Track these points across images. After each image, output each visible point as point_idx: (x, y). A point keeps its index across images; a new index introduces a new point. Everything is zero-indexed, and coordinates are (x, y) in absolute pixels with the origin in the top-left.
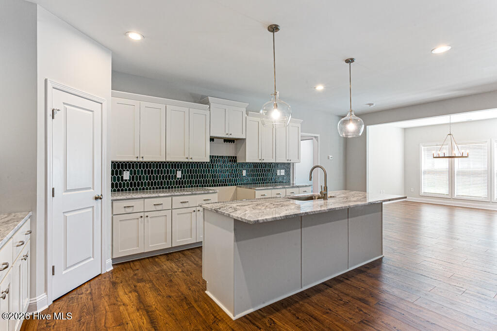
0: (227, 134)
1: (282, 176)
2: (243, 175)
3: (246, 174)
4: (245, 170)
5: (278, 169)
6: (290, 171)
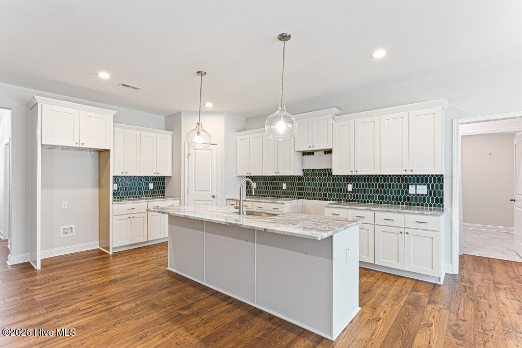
0: (310, 147)
1: (422, 195)
2: (348, 190)
3: (353, 189)
4: (351, 184)
5: (412, 184)
6: (442, 187)
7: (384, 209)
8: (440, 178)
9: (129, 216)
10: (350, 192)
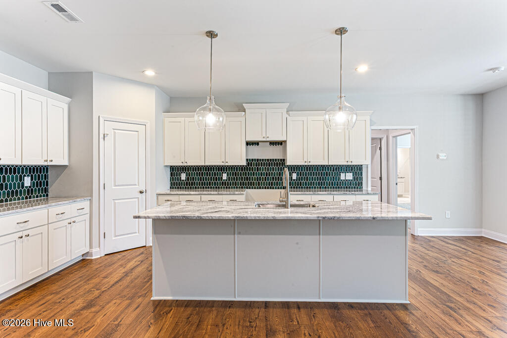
0: (264, 137)
1: (349, 180)
2: (293, 178)
3: (297, 177)
4: (295, 173)
5: (343, 173)
6: (362, 175)
7: (342, 193)
8: (360, 168)
9: (20, 234)
10: (294, 180)
